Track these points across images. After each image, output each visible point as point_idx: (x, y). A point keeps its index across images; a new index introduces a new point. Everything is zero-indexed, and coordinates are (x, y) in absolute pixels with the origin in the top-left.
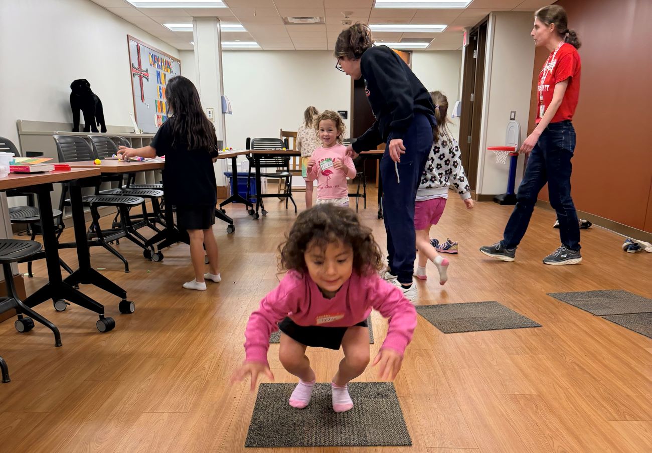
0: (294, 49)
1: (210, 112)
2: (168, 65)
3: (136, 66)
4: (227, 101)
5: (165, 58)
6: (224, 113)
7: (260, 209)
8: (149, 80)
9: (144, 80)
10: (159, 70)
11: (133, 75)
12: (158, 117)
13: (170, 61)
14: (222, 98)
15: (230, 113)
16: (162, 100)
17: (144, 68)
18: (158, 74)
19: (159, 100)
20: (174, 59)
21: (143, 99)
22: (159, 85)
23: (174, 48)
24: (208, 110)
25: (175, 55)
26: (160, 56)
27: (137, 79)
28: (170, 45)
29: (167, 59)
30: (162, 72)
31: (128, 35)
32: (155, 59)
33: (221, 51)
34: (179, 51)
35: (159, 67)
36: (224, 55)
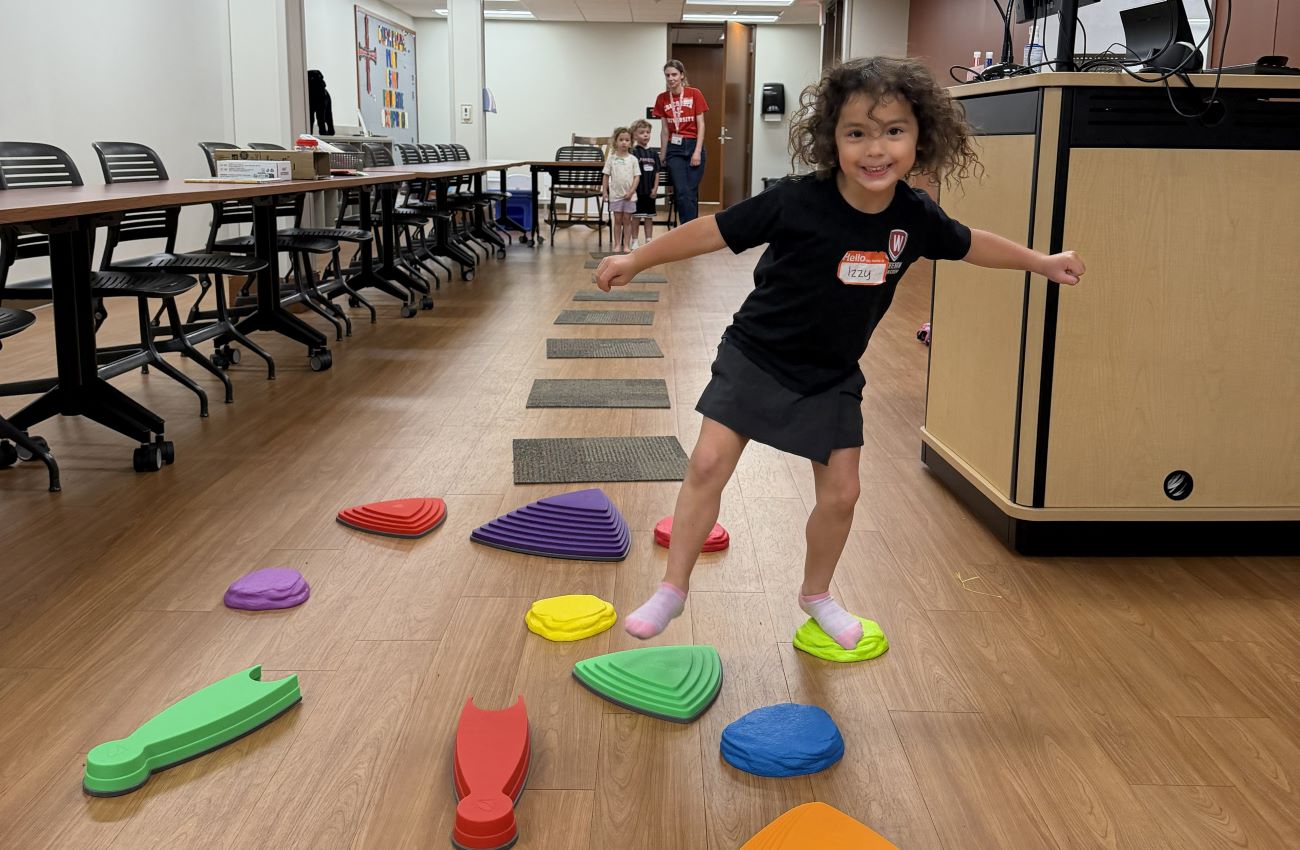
0: (582, 19)
1: (466, 110)
2: (400, 39)
3: (363, 45)
4: (490, 96)
5: (398, 32)
6: (485, 111)
7: (536, 235)
8: (378, 60)
9: (371, 63)
10: (389, 48)
11: (359, 58)
12: (386, 114)
13: (403, 33)
14: (484, 92)
15: (494, 111)
16: (391, 89)
17: (371, 48)
18: (388, 54)
19: (388, 89)
20: (408, 31)
21: (368, 88)
22: (389, 68)
23: (408, 15)
24: (464, 107)
25: (409, 25)
26: (392, 29)
27: (363, 62)
28: (405, 13)
29: (400, 32)
30: (393, 51)
31: (355, 6)
32: (385, 33)
33: (484, 20)
34: (415, 19)
35: (391, 44)
36: (488, 26)
